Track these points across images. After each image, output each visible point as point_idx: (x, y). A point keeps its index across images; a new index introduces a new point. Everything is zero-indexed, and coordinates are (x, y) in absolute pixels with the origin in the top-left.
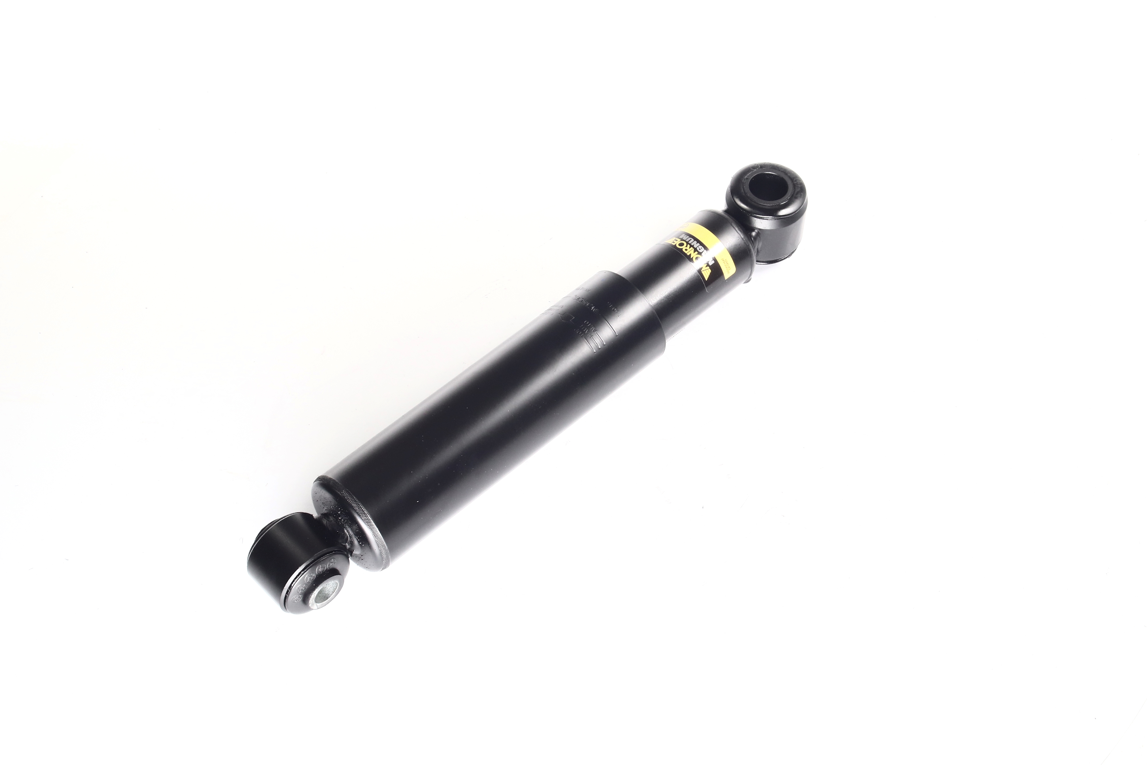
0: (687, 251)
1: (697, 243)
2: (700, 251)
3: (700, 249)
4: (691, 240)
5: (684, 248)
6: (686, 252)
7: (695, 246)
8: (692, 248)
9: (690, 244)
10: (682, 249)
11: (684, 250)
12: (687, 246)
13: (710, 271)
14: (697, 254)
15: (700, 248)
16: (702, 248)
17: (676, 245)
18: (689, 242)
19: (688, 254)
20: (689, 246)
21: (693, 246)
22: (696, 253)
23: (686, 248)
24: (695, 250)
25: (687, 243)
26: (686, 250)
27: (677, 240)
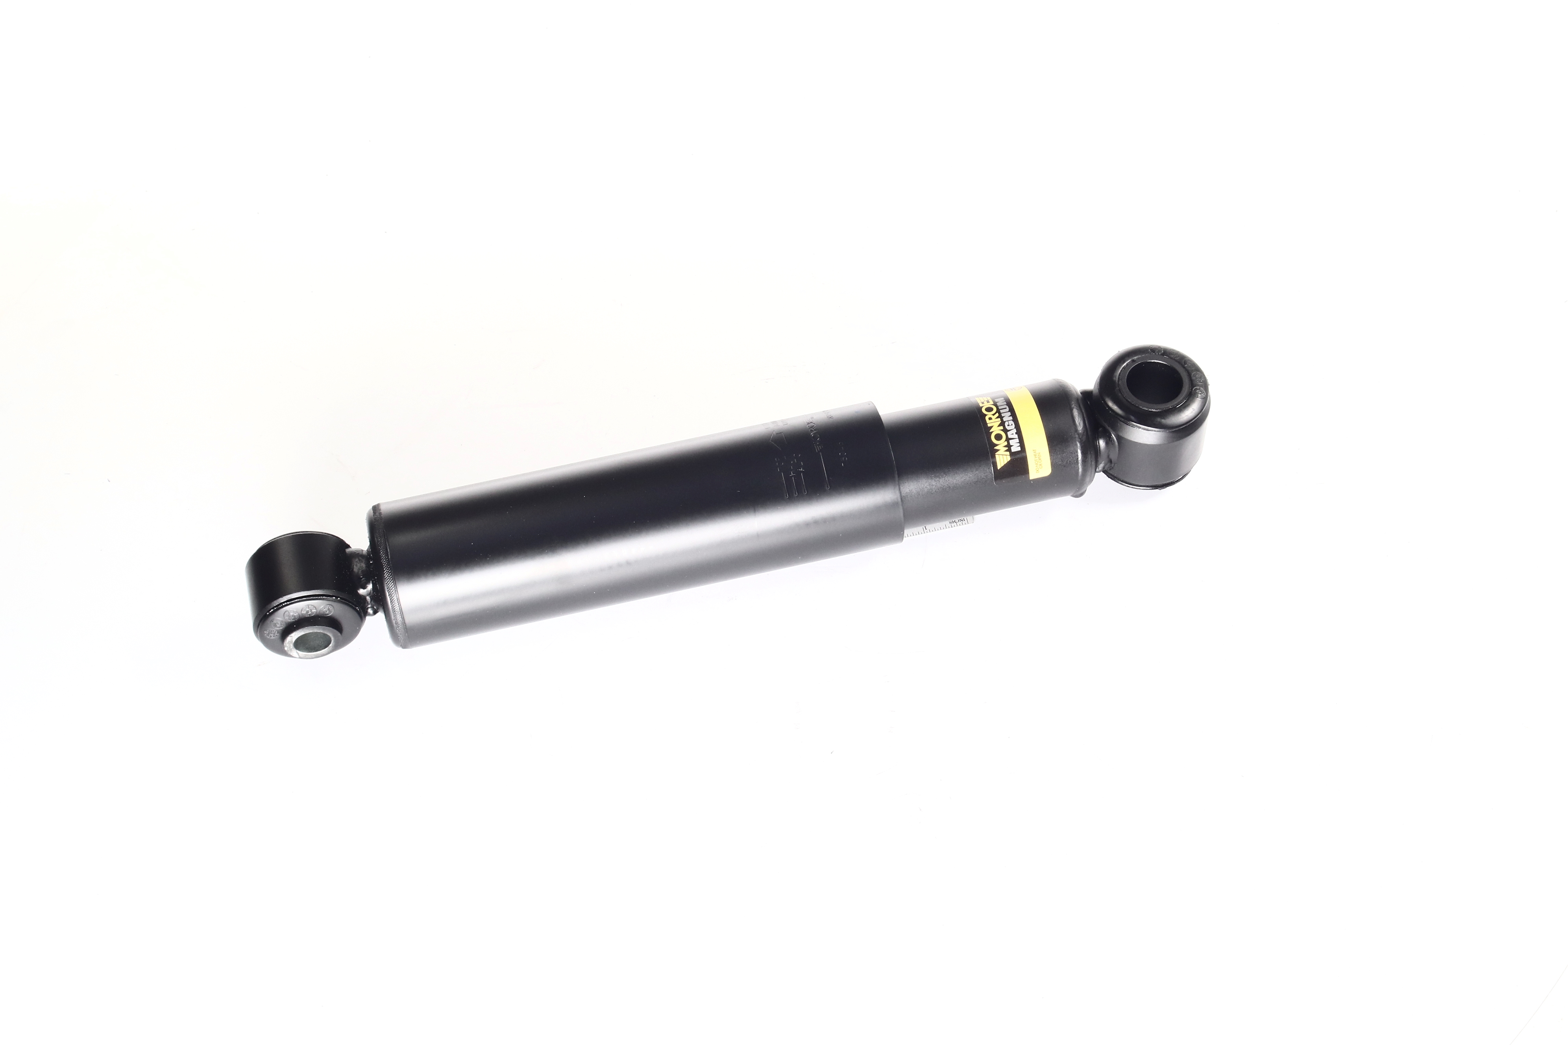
0: (991, 421)
1: (1010, 416)
2: (1008, 428)
3: (1008, 425)
4: (1006, 408)
5: (989, 415)
6: (988, 421)
7: (1004, 419)
8: (999, 419)
9: (1000, 414)
10: (986, 415)
11: (987, 418)
12: (994, 415)
13: (1009, 458)
14: (1002, 430)
15: (1010, 424)
16: (1012, 425)
17: (982, 407)
18: (1001, 411)
19: (989, 425)
20: (997, 415)
21: (1000, 417)
22: (1002, 428)
23: (992, 416)
24: (1002, 424)
25: (998, 411)
26: (990, 419)
27: (988, 402)
